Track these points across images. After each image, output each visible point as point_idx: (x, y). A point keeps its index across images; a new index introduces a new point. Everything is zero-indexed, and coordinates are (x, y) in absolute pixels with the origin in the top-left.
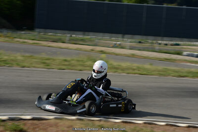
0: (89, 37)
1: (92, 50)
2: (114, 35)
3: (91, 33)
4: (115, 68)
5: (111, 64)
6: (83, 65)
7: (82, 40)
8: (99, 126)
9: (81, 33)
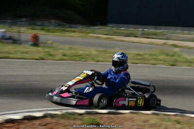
0: (161, 31)
1: (165, 44)
2: (185, 28)
3: (163, 27)
4: (188, 62)
5: (184, 58)
6: (156, 59)
7: (154, 34)
8: (175, 121)
9: (153, 27)
